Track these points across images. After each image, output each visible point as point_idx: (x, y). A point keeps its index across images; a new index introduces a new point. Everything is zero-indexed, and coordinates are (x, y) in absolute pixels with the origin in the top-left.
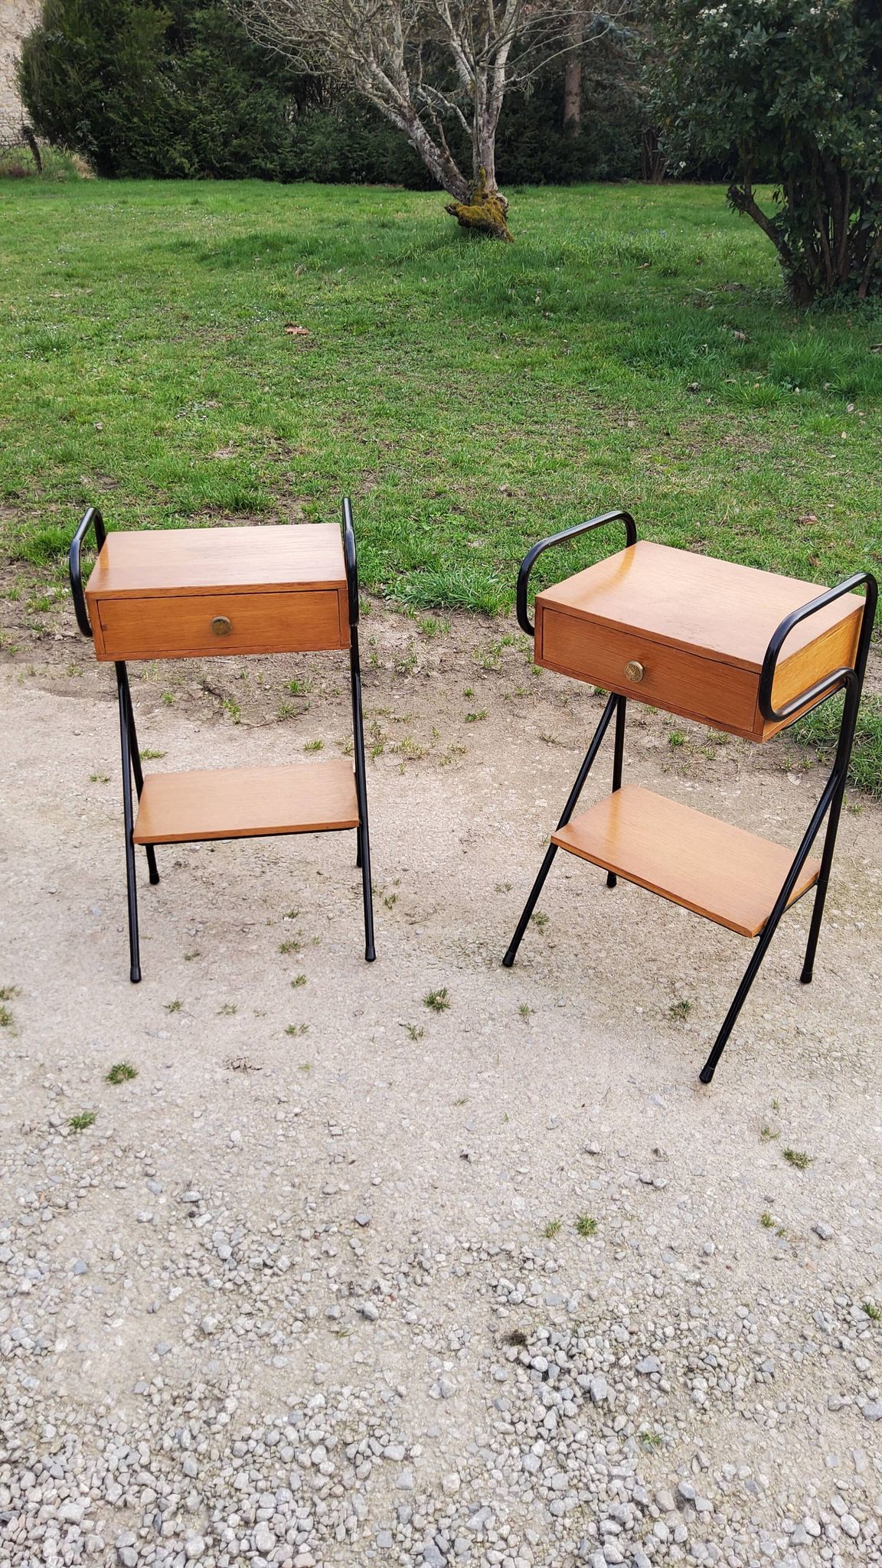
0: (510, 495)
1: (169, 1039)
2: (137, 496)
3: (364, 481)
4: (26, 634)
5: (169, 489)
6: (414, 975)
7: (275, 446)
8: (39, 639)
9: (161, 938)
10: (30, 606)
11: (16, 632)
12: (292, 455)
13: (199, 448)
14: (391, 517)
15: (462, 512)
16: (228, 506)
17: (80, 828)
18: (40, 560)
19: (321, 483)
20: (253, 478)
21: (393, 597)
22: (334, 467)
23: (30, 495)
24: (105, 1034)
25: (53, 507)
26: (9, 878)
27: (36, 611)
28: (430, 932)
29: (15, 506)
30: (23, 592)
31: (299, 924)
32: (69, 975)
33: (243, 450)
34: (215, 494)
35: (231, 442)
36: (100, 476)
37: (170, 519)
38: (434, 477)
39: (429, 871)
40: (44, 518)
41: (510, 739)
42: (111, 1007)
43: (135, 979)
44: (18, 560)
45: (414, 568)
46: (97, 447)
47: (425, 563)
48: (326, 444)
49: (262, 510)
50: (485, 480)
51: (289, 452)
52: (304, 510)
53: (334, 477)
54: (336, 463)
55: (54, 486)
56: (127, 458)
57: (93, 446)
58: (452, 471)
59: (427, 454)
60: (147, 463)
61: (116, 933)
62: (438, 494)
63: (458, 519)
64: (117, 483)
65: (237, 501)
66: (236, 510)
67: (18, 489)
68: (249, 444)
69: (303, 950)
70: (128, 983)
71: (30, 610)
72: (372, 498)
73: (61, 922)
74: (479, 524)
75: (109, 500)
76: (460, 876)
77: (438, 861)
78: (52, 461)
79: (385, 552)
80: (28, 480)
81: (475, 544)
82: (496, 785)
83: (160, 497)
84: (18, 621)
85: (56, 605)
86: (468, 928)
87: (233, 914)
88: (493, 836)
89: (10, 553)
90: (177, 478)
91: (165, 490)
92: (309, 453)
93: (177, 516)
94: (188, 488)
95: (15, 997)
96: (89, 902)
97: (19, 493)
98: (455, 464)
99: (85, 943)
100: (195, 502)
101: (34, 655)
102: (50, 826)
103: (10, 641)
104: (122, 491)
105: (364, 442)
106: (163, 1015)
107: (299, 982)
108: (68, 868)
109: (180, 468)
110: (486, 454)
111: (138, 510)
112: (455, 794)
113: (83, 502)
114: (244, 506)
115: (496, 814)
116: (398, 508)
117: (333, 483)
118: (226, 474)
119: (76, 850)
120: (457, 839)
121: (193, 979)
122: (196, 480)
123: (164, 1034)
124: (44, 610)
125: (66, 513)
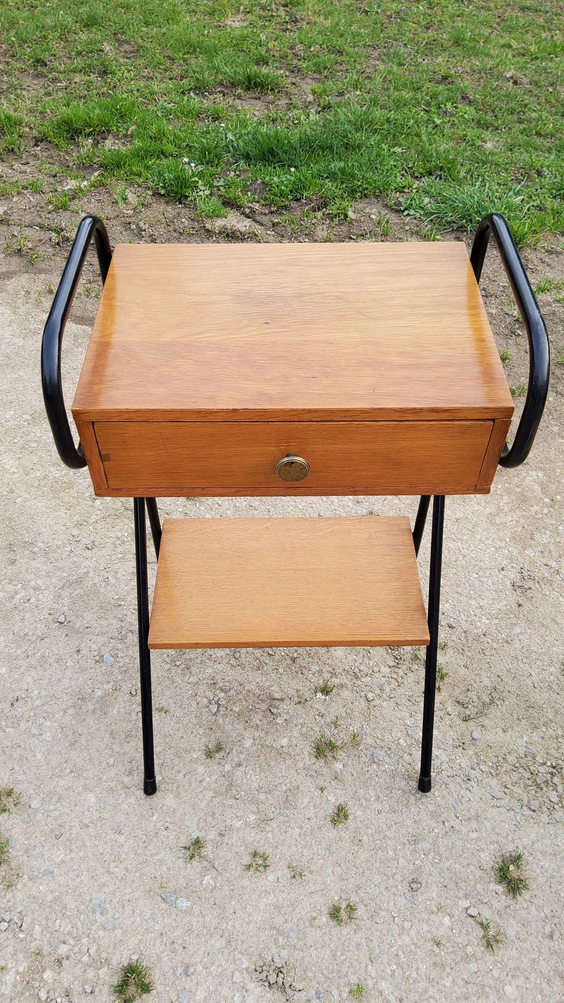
0: (515, 83)
1: (189, 912)
2: (154, 67)
3: (368, 57)
4: (45, 236)
5: (185, 61)
6: (477, 817)
7: (283, 14)
8: (58, 244)
9: (179, 713)
10: (50, 202)
11: (34, 234)
12: (299, 25)
13: (212, 13)
14: (400, 104)
15: (470, 103)
16: (240, 83)
17: (93, 518)
18: (62, 143)
19: (326, 58)
20: (264, 49)
21: (412, 212)
22: (340, 41)
23: (56, 64)
24: (113, 893)
25: (78, 78)
26: (16, 593)
27: (57, 209)
28: (490, 737)
29: (43, 76)
30: (45, 181)
31: (335, 707)
32: (77, 772)
33: (254, 18)
34: (227, 69)
35: (242, 8)
36: (121, 43)
37: (186, 98)
38: (437, 56)
39: (480, 631)
40: (69, 90)
41: (556, 429)
42: (121, 839)
43: (150, 787)
44: (42, 141)
45: (430, 174)
46: (119, 9)
47: (441, 169)
48: (330, 13)
49: (272, 90)
50: (491, 63)
51: (296, 21)
52: (314, 92)
53: (340, 53)
54: (342, 36)
55: (79, 54)
56: (147, 24)
57: (115, 10)
58: (453, 50)
59: (428, 28)
60: (164, 30)
61: (128, 696)
62: (445, 78)
63: (470, 112)
64: (138, 52)
65: (249, 79)
66: (248, 88)
67: (46, 57)
68: (258, 11)
69: (341, 755)
70: (140, 793)
71: (51, 207)
72: (378, 80)
73: (68, 674)
74: (489, 117)
75: (129, 71)
76: (517, 644)
77: (490, 616)
78: (78, 24)
79: (398, 150)
80: (56, 46)
81: (489, 145)
82: (547, 500)
83: (177, 71)
84: (39, 220)
85: (76, 201)
86: (535, 737)
87: (259, 678)
88: (551, 582)
89: (35, 133)
90: (192, 48)
91: (182, 62)
92: (315, 23)
93: (192, 94)
94: (202, 60)
95: (13, 809)
96: (101, 640)
97: (46, 60)
98: (457, 43)
99: (94, 711)
100: (208, 77)
101: (52, 264)
102: (62, 513)
103: (30, 246)
104: (141, 61)
105: (367, 12)
106: (181, 862)
107: (340, 815)
108: (79, 581)
109: (194, 37)
110: (486, 31)
111: (155, 86)
112: (500, 510)
113: (105, 72)
114: (256, 85)
115: (552, 548)
116: (407, 95)
117: (339, 59)
118: (239, 44)
119: (89, 553)
120: (508, 583)
121: (217, 794)
122: (211, 52)
123: (183, 904)
124: (64, 207)
125: (88, 85)
